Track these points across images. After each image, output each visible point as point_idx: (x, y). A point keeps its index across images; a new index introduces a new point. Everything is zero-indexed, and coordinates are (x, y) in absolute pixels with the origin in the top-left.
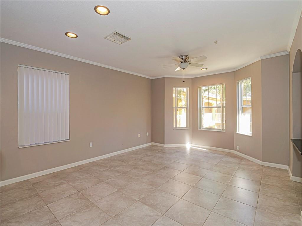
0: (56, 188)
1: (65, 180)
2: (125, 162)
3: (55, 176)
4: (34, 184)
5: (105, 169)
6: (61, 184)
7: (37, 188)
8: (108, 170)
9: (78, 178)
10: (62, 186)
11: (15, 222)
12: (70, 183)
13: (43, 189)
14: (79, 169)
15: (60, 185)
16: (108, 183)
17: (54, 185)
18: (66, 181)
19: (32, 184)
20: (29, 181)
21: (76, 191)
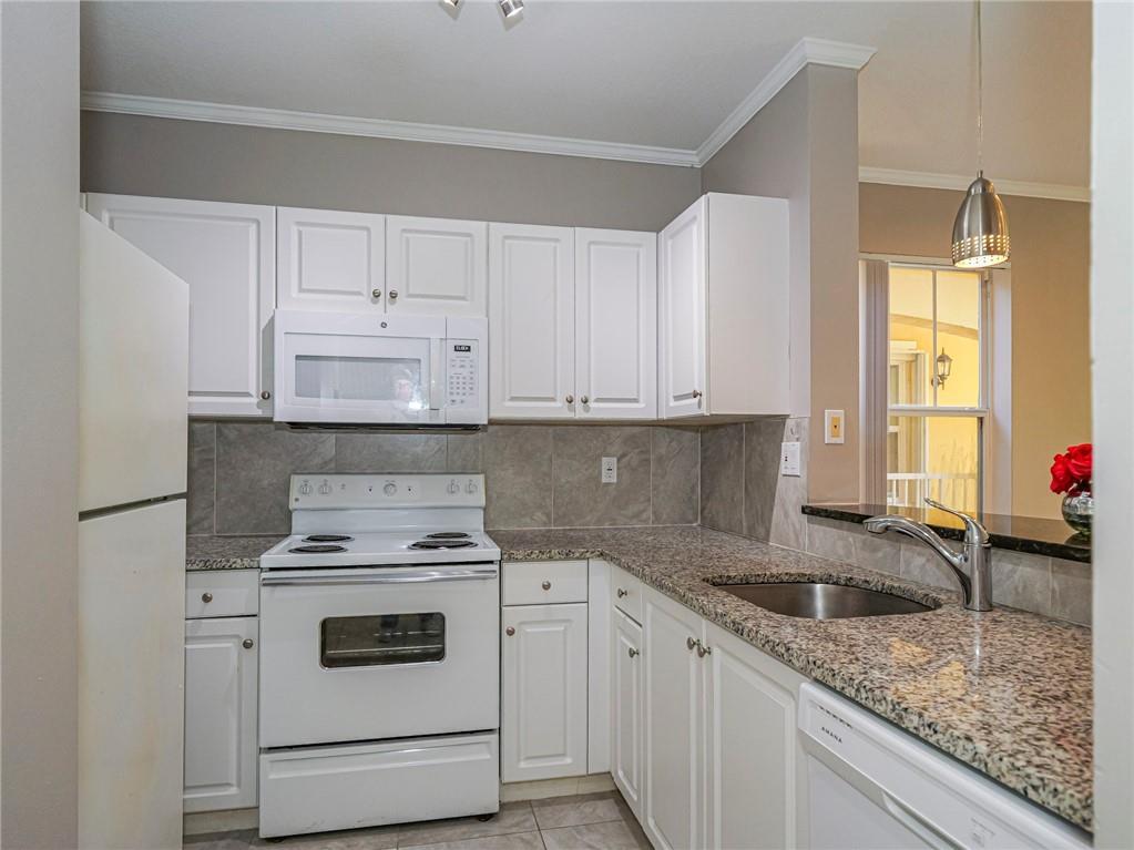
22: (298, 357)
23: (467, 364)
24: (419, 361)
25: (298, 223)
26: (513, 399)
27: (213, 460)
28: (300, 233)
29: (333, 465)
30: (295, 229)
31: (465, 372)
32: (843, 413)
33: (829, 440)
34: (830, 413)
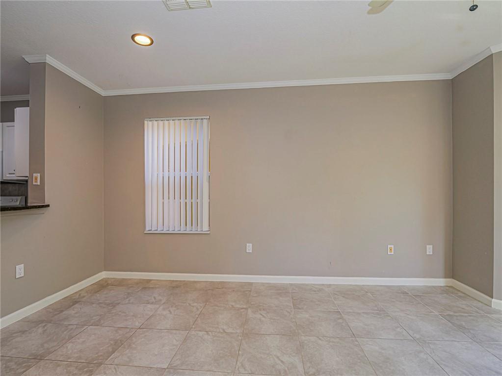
0: (142, 305)
6: (155, 303)
9: (184, 303)
14: (215, 287)
32: (39, 174)
33: (34, 184)
34: (35, 175)
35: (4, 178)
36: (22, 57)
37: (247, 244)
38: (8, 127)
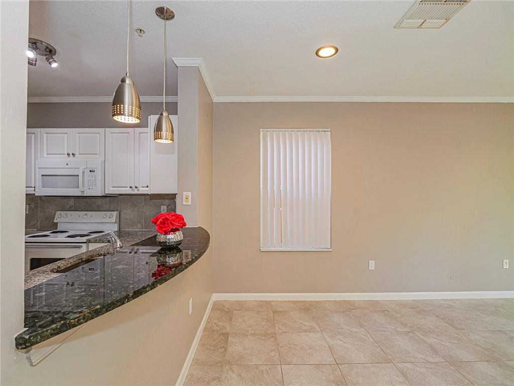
0: (301, 334)
1: (318, 324)
2: (457, 329)
3: (307, 308)
4: (275, 312)
5: (398, 329)
6: (311, 330)
7: (277, 323)
8: (407, 333)
9: (342, 329)
10: (311, 335)
11: (237, 373)
12: (325, 336)
13: (283, 329)
14: (347, 308)
15: (310, 332)
16: (403, 374)
17: (300, 328)
18: (319, 327)
19: (273, 312)
20: (271, 304)
21: (332, 359)
22: (42, 175)
23: (94, 176)
24: (78, 176)
25: (46, 133)
26: (113, 187)
27: (38, 206)
28: (47, 136)
29: (73, 208)
30: (45, 135)
31: (93, 179)
32: (190, 193)
33: (184, 203)
34: (185, 193)
35: (106, 193)
36: (171, 59)
37: (370, 261)
38: (112, 133)
